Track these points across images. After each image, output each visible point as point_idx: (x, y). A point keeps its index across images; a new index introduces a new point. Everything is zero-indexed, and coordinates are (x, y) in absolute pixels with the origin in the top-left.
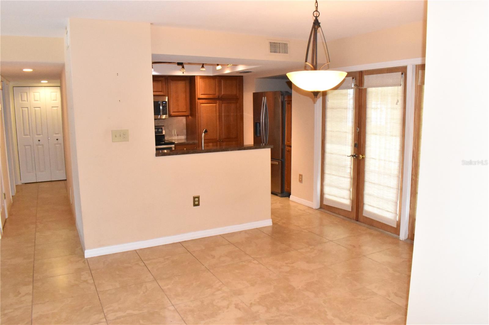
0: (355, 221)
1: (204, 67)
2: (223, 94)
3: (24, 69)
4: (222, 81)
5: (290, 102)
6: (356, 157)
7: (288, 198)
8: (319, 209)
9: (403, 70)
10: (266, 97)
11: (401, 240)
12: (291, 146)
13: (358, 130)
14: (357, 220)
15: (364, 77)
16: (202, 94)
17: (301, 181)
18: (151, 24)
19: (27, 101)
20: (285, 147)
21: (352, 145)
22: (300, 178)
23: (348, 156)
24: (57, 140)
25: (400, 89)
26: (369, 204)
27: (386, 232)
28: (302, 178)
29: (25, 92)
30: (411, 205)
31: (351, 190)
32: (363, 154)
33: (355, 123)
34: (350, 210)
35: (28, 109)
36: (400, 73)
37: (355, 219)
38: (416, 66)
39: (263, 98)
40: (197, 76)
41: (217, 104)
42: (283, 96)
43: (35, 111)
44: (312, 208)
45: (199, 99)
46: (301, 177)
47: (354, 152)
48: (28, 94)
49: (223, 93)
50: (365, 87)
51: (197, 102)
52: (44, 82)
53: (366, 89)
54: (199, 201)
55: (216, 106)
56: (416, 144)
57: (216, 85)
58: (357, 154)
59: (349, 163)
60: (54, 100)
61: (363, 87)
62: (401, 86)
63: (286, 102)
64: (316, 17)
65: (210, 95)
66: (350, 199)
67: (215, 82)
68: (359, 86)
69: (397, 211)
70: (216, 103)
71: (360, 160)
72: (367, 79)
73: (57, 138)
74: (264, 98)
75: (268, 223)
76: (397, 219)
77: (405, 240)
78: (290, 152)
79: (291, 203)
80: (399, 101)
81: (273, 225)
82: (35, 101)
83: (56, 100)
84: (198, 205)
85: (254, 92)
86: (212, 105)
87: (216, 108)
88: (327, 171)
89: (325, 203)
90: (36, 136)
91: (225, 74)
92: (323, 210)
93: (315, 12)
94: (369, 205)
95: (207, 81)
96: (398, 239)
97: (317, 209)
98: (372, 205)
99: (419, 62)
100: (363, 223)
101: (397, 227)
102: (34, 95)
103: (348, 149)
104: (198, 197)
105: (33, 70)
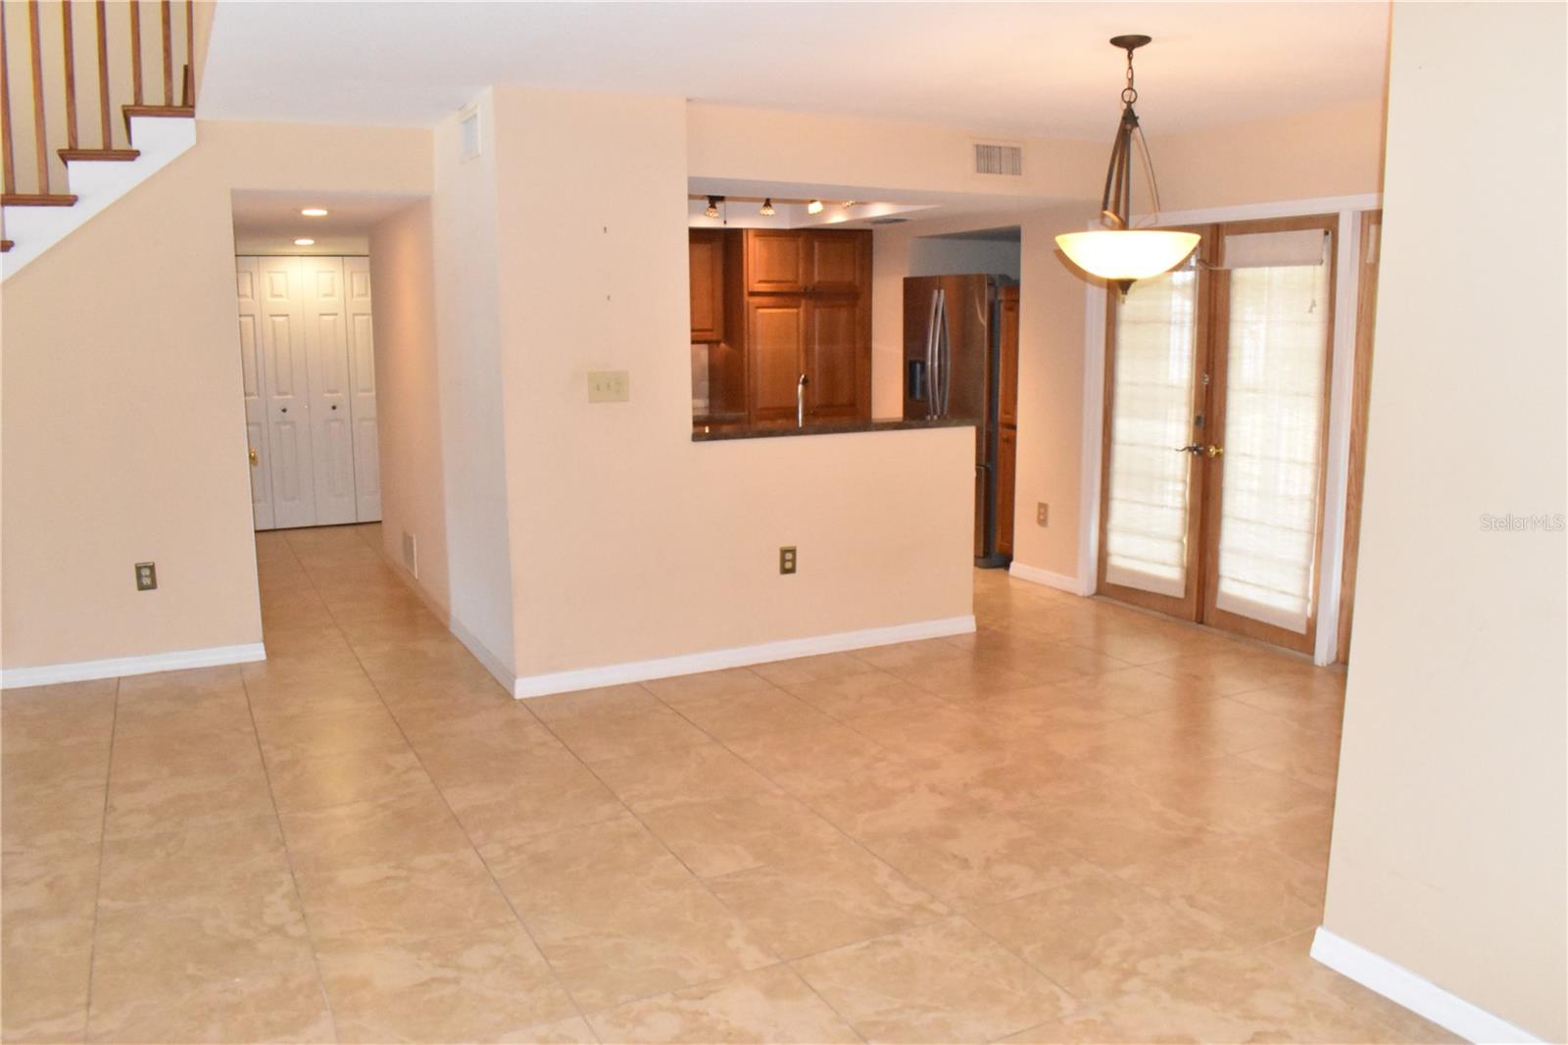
0: (1194, 624)
1: (770, 206)
2: (819, 282)
3: (304, 208)
4: (816, 244)
5: (1014, 305)
6: (1200, 453)
7: (1002, 570)
8: (1095, 597)
9: (1329, 225)
10: (942, 291)
11: (1318, 666)
12: (1013, 427)
13: (1207, 380)
14: (1200, 620)
15: (1223, 241)
16: (760, 282)
17: (1042, 521)
18: (688, 100)
19: (253, 298)
20: (997, 431)
21: (1189, 422)
22: (1039, 514)
23: (1177, 450)
24: (334, 408)
25: (1320, 272)
26: (1234, 576)
27: (1277, 647)
28: (1045, 514)
29: (246, 272)
30: (1345, 574)
31: (1185, 541)
32: (1220, 443)
33: (1199, 362)
34: (1180, 594)
35: (254, 319)
36: (1322, 231)
37: (1194, 618)
38: (1363, 213)
39: (936, 292)
40: (747, 229)
41: (802, 309)
42: (993, 289)
43: (273, 322)
44: (1074, 595)
45: (752, 294)
46: (1042, 511)
47: (1194, 440)
48: (255, 279)
49: (817, 278)
50: (1226, 266)
51: (745, 304)
52: (304, 242)
53: (1228, 273)
54: (793, 561)
55: (798, 314)
56: (1360, 413)
57: (798, 254)
58: (1200, 445)
59: (1177, 467)
60: (325, 295)
61: (1222, 265)
62: (1324, 265)
63: (1002, 305)
64: (1129, 103)
65: (784, 285)
66: (1182, 566)
67: (797, 248)
68: (1211, 261)
69: (1307, 591)
70: (797, 307)
71: (1210, 459)
72: (1231, 244)
73: (332, 405)
74: (939, 292)
75: (965, 624)
76: (1309, 614)
77: (1328, 665)
78: (1011, 442)
79: (1012, 582)
80: (1317, 303)
81: (977, 632)
82: (274, 296)
83: (331, 295)
84: (792, 570)
85: (907, 276)
86: (786, 310)
87: (798, 319)
88: (1118, 491)
89: (1111, 578)
90: (276, 397)
91: (831, 224)
92: (1104, 598)
93: (1128, 93)
94: (1234, 580)
95: (775, 242)
96: (1311, 663)
97: (1088, 597)
98: (1241, 578)
99: (1370, 204)
100: (1216, 627)
101: (1308, 634)
102: (271, 279)
103: (1177, 430)
104: (793, 551)
105: (330, 212)
